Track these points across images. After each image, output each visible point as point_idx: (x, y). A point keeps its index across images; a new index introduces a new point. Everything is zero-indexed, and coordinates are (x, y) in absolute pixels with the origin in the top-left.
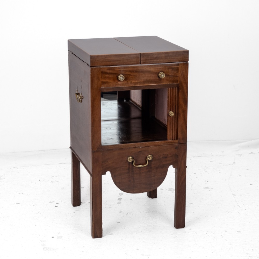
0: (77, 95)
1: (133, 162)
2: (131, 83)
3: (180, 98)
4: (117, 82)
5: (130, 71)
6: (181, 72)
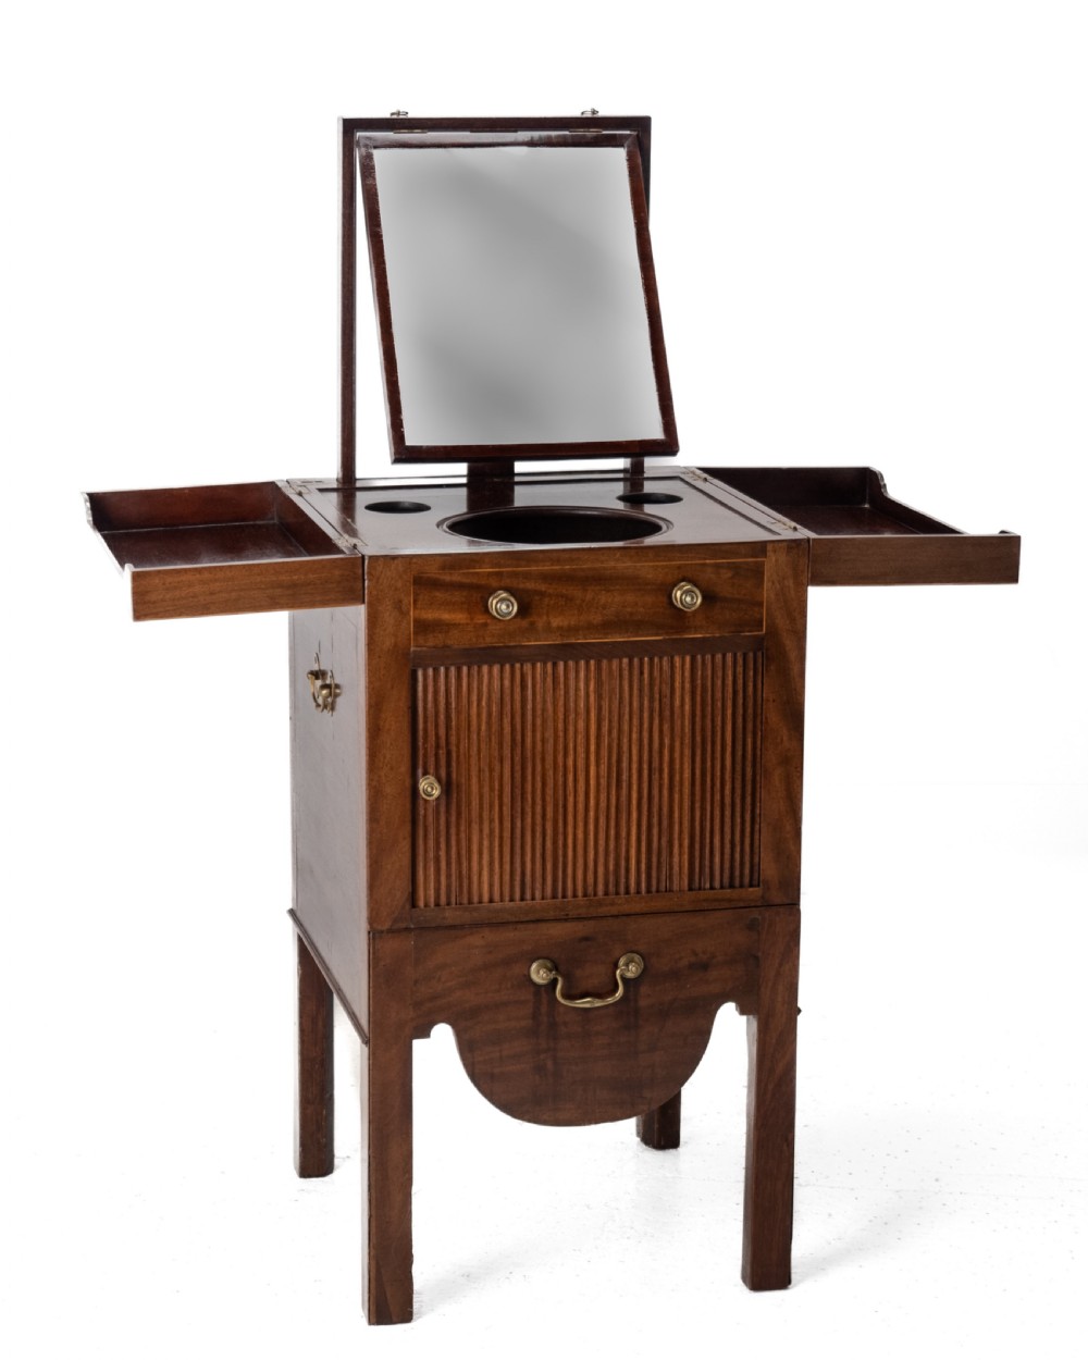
0: (317, 678)
1: (554, 982)
2: (548, 629)
3: (767, 701)
4: (486, 625)
5: (545, 577)
6: (773, 583)
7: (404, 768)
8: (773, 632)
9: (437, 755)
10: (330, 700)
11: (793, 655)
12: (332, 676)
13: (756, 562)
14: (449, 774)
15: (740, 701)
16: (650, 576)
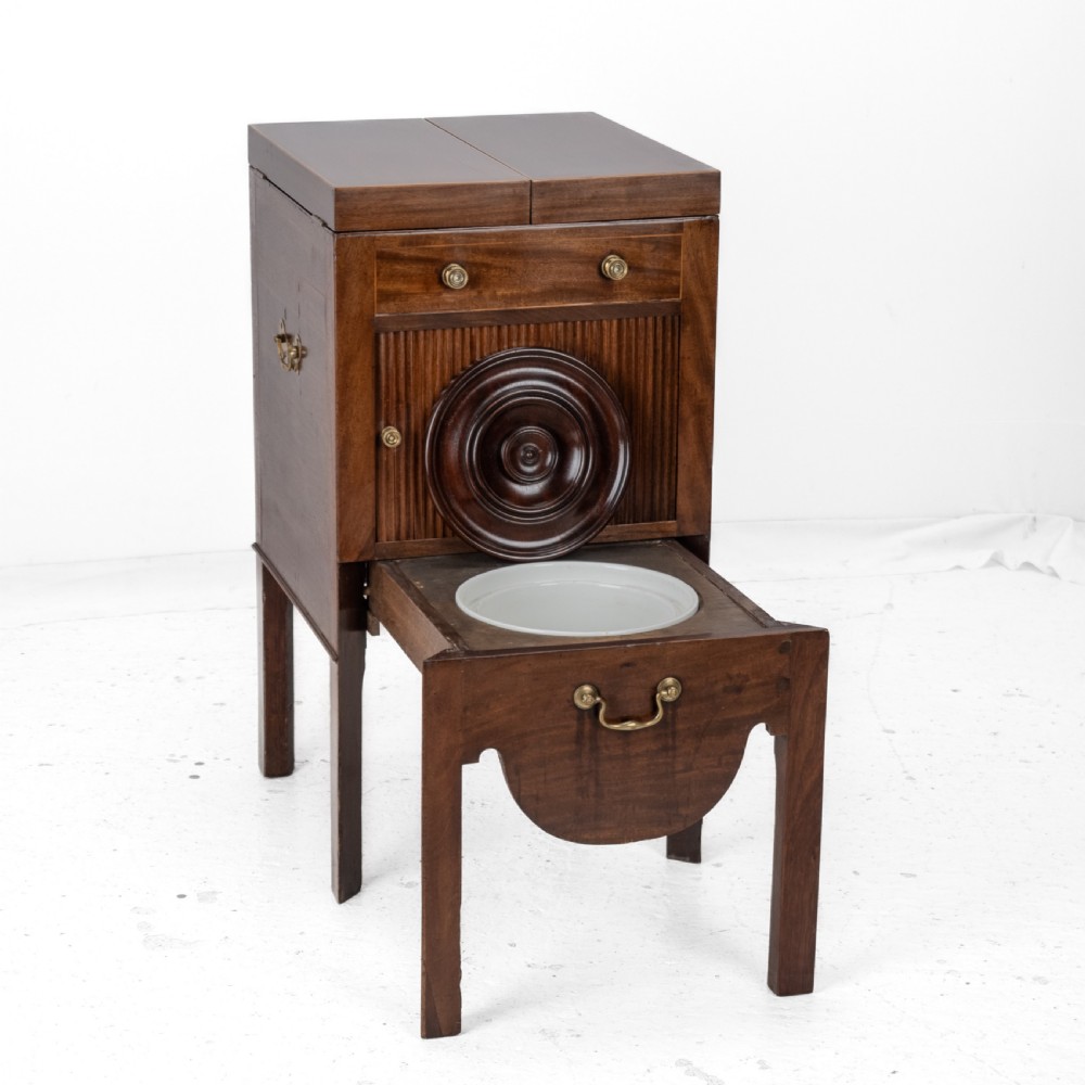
0: (283, 341)
1: (597, 707)
2: (494, 297)
3: (683, 358)
4: (440, 294)
5: (491, 252)
6: (689, 255)
7: (369, 421)
8: (688, 298)
9: (397, 408)
10: (296, 361)
11: (705, 318)
12: (299, 340)
13: (674, 237)
14: (408, 425)
15: (660, 358)
16: (582, 250)
